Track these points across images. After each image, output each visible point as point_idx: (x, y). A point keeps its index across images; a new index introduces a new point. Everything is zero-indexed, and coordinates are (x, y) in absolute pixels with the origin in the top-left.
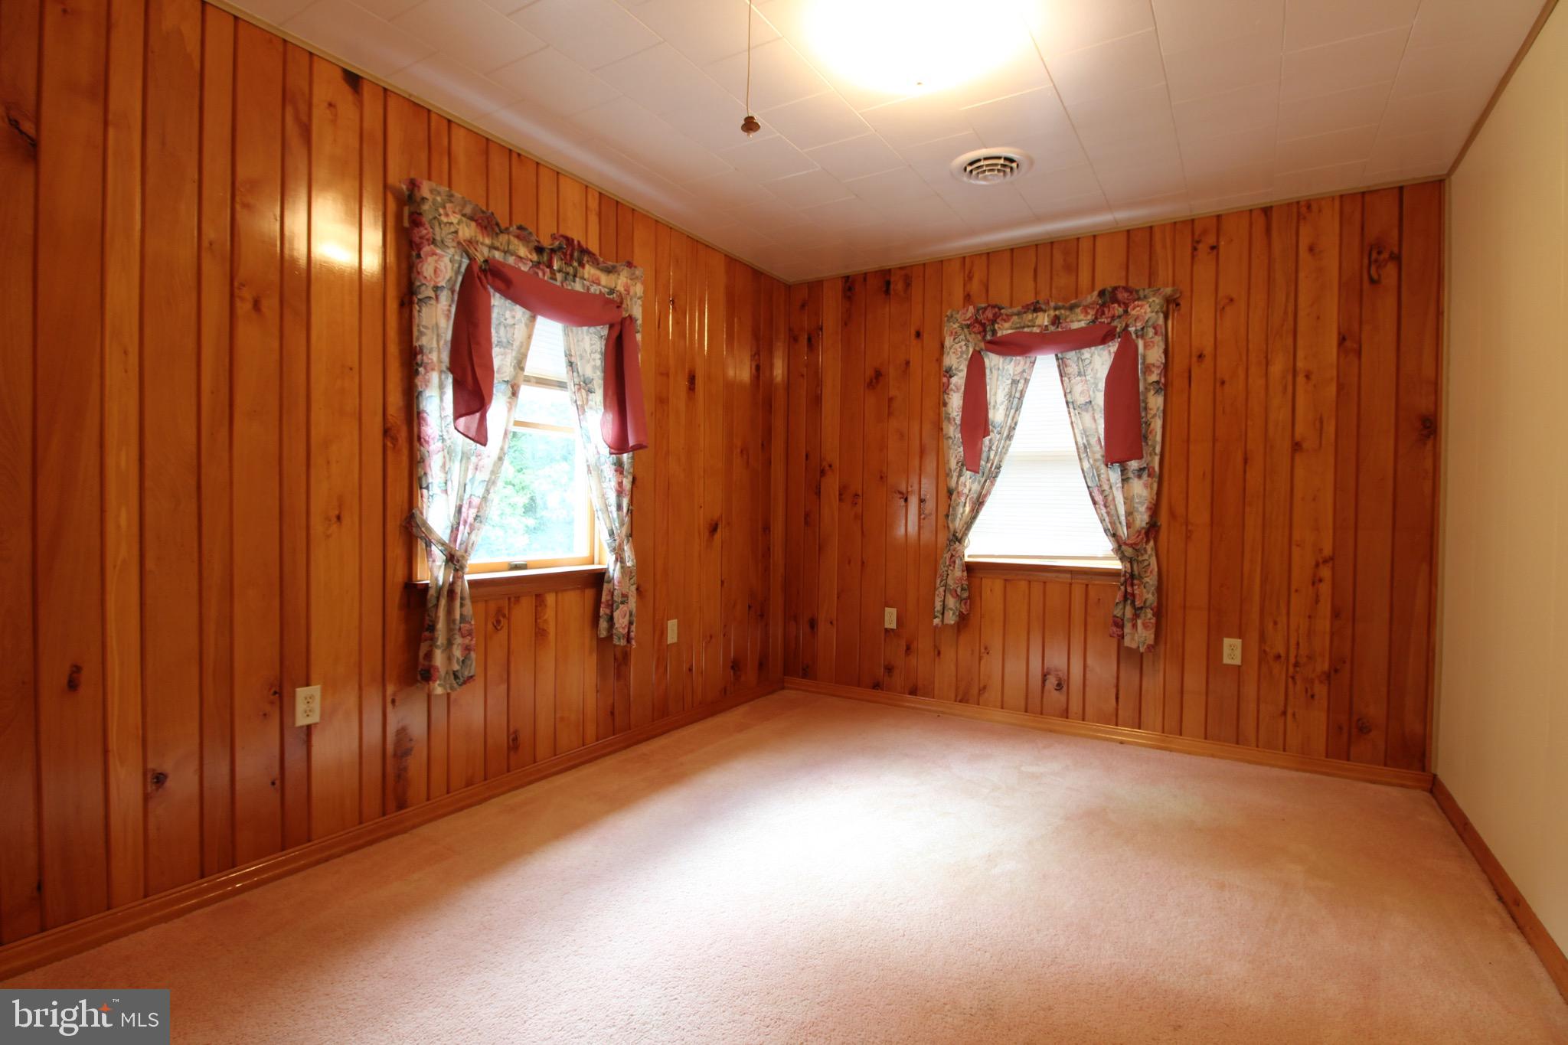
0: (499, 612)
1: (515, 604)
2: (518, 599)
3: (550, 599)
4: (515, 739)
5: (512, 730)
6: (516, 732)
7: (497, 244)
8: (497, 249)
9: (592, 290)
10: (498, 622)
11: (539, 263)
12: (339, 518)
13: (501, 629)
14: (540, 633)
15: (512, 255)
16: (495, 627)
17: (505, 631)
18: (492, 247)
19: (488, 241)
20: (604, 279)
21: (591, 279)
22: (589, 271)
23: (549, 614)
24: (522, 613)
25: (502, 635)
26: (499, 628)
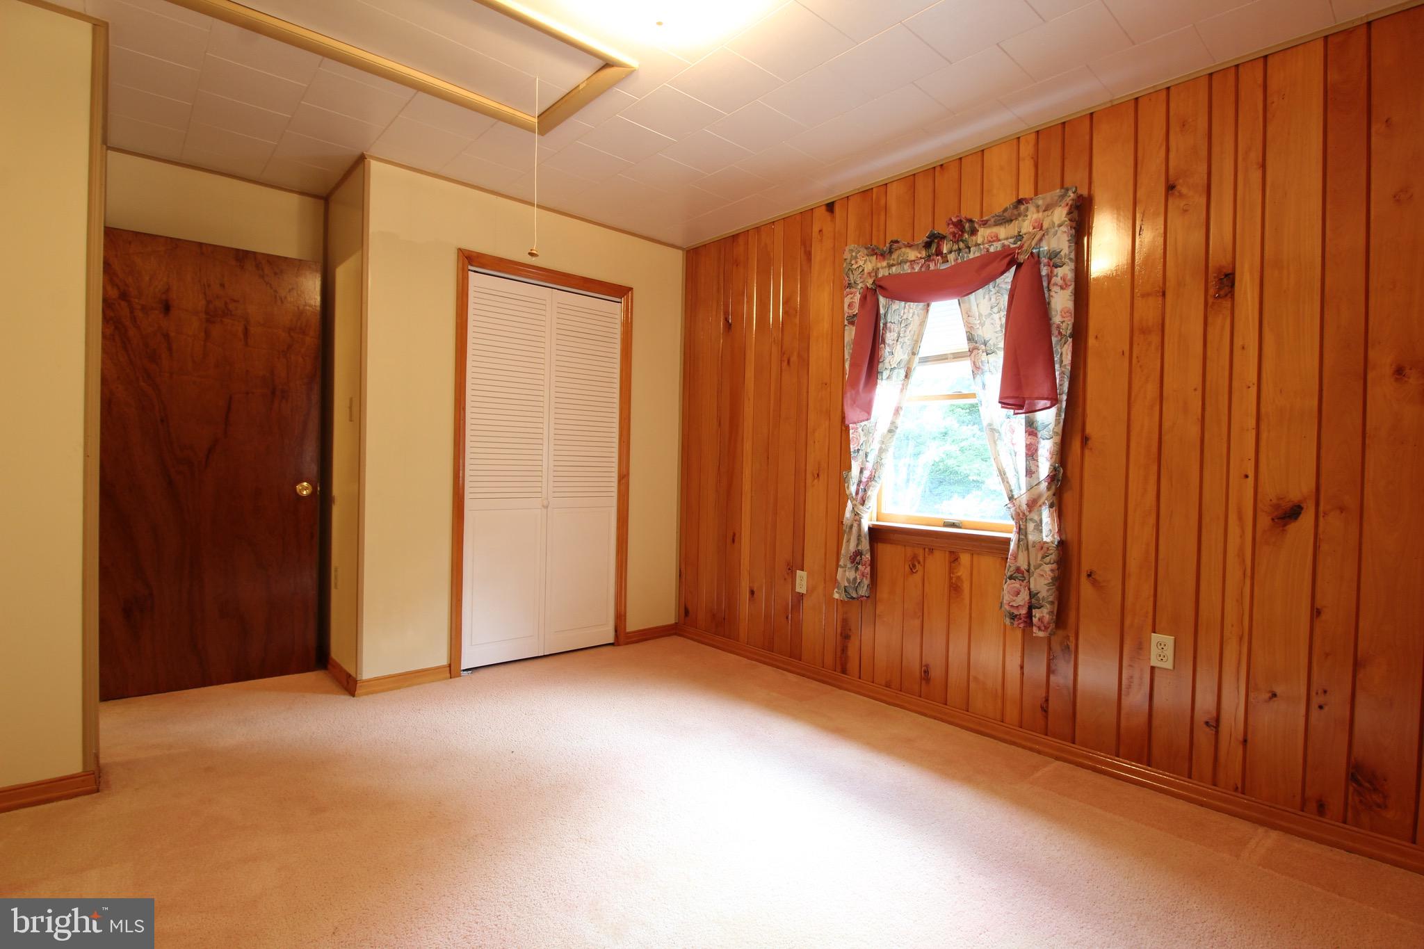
0: (915, 557)
1: (929, 555)
2: (931, 551)
3: (965, 558)
4: (926, 672)
5: (924, 663)
6: (927, 666)
7: (892, 262)
8: (893, 265)
9: (992, 250)
10: (914, 566)
11: (929, 256)
12: (818, 475)
13: (915, 573)
14: (955, 588)
15: (906, 263)
16: (911, 569)
17: (920, 573)
18: (890, 266)
19: (885, 264)
20: (1002, 232)
21: (986, 241)
22: (983, 233)
23: (963, 572)
24: (936, 564)
25: (917, 577)
26: (914, 571)
